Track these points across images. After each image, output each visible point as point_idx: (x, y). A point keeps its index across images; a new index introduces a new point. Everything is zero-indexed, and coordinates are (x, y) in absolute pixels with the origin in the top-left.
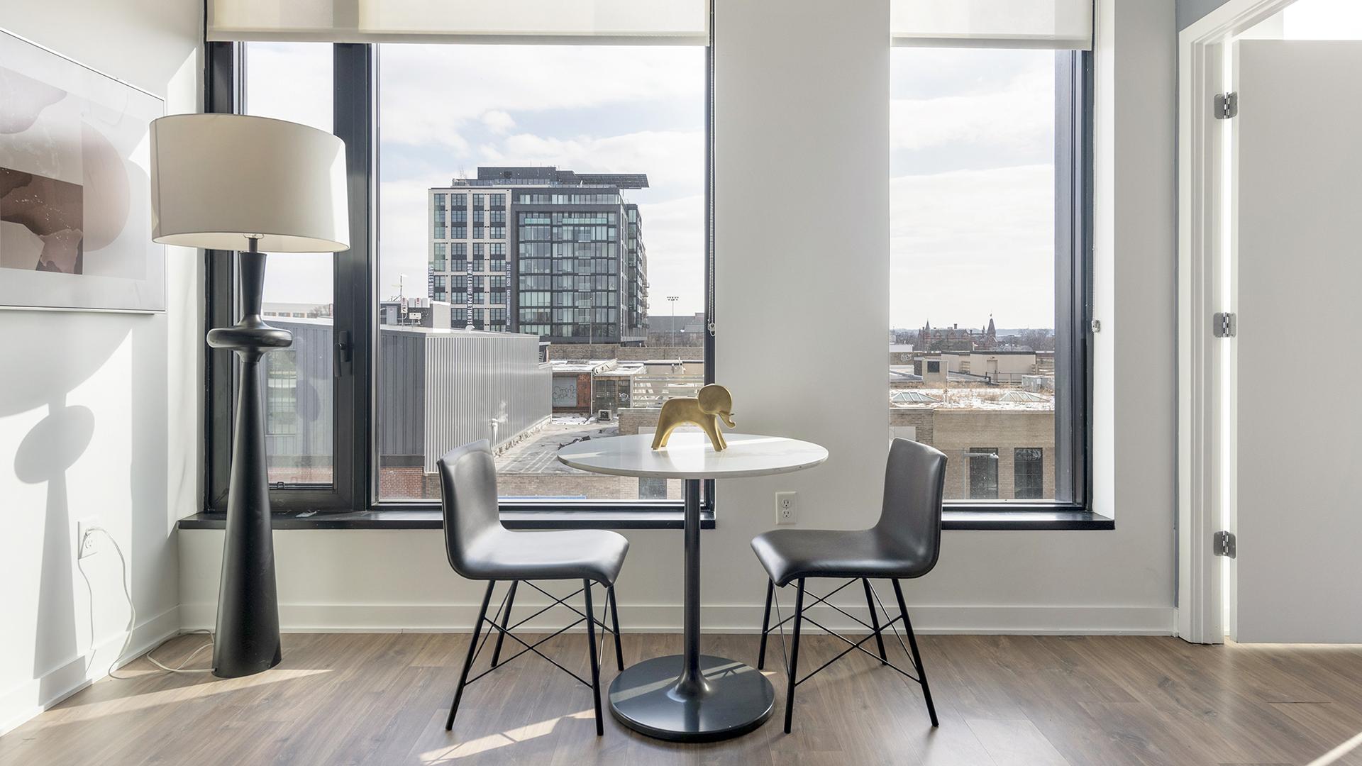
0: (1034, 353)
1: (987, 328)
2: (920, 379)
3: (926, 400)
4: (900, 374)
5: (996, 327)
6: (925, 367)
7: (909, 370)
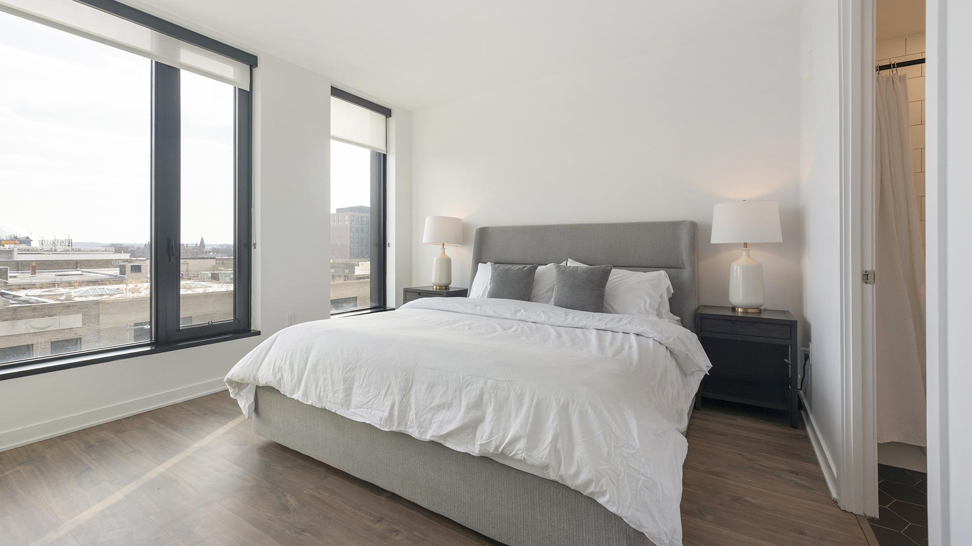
0: (214, 258)
1: (199, 244)
2: (124, 278)
3: (111, 293)
4: (107, 275)
5: (205, 243)
6: (128, 269)
7: (116, 271)
